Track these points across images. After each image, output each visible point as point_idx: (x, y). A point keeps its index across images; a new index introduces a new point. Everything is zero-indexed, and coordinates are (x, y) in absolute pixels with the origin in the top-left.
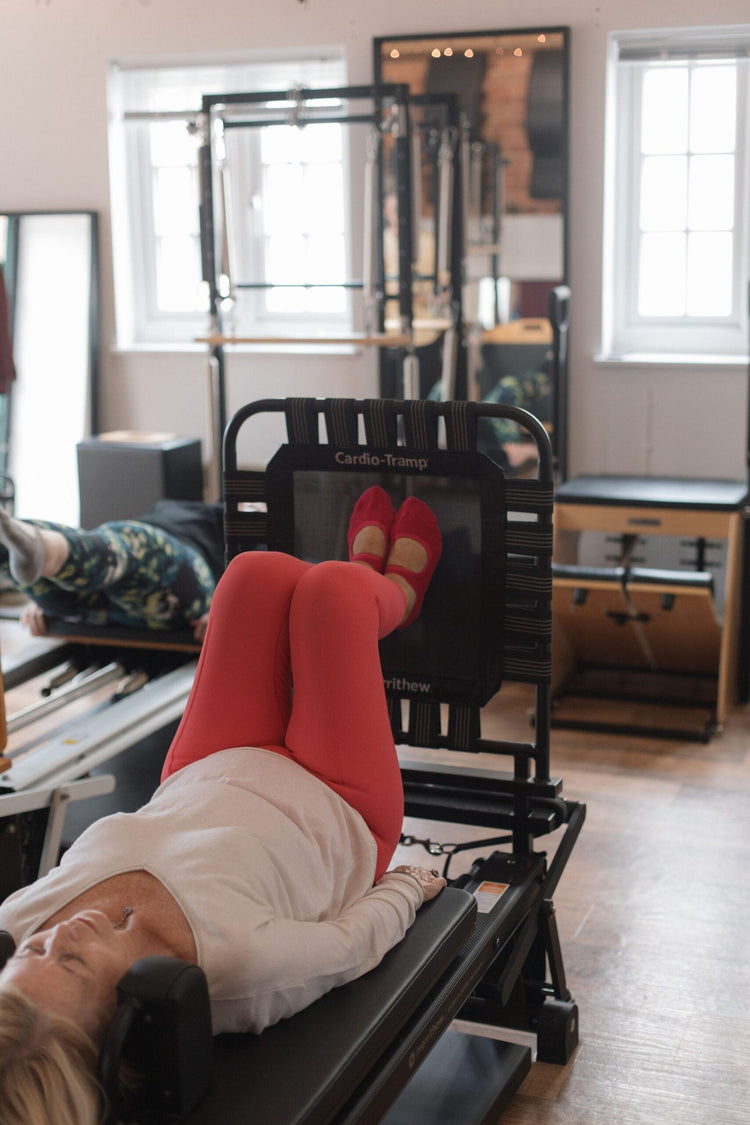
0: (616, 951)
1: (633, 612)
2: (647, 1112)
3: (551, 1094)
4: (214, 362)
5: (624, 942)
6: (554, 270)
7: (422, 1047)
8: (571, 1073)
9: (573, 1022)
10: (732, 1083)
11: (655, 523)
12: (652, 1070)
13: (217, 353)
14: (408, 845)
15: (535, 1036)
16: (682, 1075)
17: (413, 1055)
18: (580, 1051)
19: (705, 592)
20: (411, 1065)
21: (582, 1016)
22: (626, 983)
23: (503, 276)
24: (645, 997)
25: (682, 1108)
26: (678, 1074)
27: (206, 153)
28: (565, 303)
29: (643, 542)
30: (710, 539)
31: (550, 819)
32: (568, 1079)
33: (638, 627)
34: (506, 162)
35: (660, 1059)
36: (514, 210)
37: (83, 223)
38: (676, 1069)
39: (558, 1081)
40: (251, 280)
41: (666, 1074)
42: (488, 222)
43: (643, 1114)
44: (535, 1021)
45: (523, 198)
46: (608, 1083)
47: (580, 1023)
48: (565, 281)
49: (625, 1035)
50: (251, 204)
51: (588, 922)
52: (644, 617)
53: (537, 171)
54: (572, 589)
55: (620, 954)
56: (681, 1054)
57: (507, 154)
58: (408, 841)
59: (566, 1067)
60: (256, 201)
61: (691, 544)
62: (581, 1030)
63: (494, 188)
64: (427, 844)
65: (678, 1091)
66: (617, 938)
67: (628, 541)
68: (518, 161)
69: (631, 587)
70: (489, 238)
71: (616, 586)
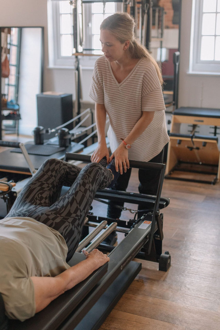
0: (183, 241)
1: (195, 147)
2: (188, 285)
3: (162, 279)
4: (77, 72)
5: (186, 239)
6: (176, 46)
7: (125, 264)
8: (168, 274)
9: (169, 260)
10: (213, 278)
11: (202, 121)
12: (190, 274)
13: (78, 69)
14: (125, 210)
15: (158, 263)
16: (199, 275)
17: (122, 266)
18: (171, 268)
19: (215, 141)
20: (121, 269)
21: (172, 259)
22: (185, 250)
23: (163, 47)
24: (190, 254)
25: (198, 284)
26: (198, 275)
27: (75, 10)
28: (178, 57)
29: (199, 127)
30: (218, 127)
31: (164, 204)
32: (167, 275)
33: (196, 151)
34: (166, 13)
35: (193, 271)
36: (167, 27)
37: (39, 30)
38: (197, 273)
39: (164, 276)
40: (88, 48)
41: (194, 275)
42: (160, 31)
43: (187, 285)
44: (158, 260)
45: (170, 24)
46: (178, 277)
47: (171, 260)
48: (179, 50)
49: (184, 264)
50: (88, 25)
51: (176, 233)
52: (198, 148)
53: (174, 16)
54: (177, 140)
55: (184, 242)
56: (199, 270)
57: (166, 11)
58: (125, 209)
59: (167, 272)
60: (90, 25)
61: (213, 128)
62: (171, 262)
63: (162, 21)
64: (130, 210)
65: (197, 279)
66: (184, 238)
67: (194, 126)
68: (169, 13)
69: (194, 140)
70: (160, 36)
71: (189, 139)
